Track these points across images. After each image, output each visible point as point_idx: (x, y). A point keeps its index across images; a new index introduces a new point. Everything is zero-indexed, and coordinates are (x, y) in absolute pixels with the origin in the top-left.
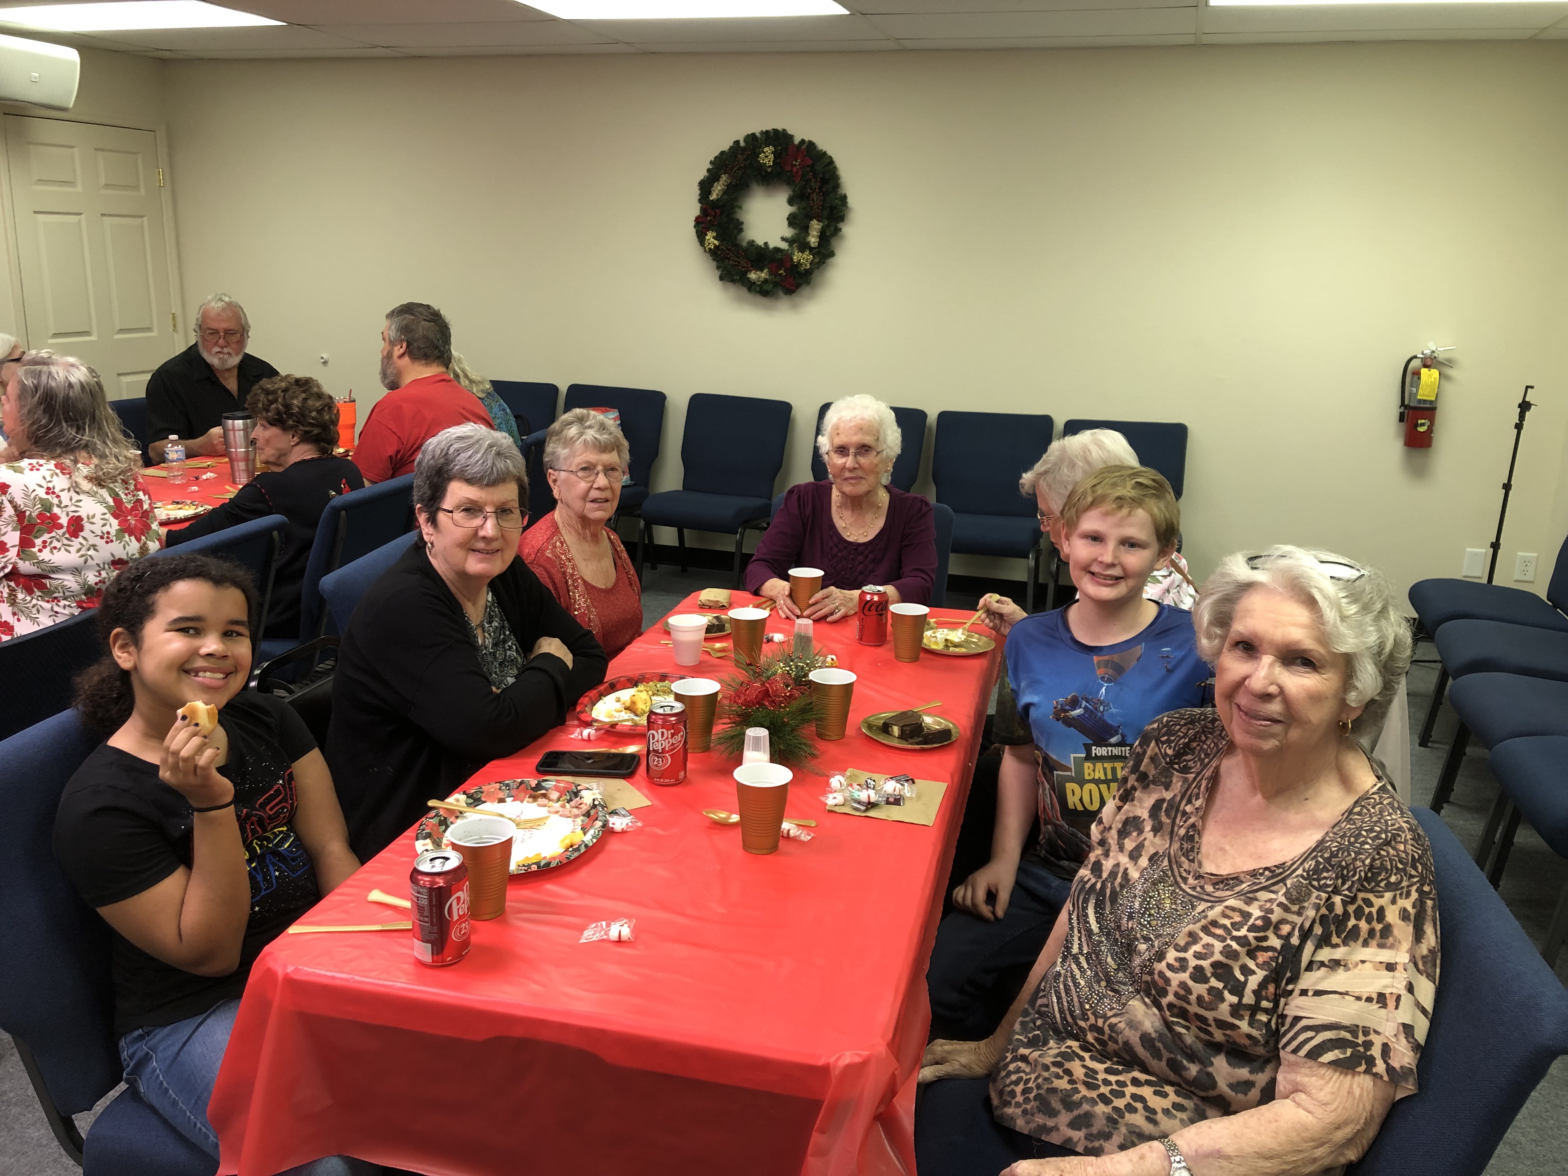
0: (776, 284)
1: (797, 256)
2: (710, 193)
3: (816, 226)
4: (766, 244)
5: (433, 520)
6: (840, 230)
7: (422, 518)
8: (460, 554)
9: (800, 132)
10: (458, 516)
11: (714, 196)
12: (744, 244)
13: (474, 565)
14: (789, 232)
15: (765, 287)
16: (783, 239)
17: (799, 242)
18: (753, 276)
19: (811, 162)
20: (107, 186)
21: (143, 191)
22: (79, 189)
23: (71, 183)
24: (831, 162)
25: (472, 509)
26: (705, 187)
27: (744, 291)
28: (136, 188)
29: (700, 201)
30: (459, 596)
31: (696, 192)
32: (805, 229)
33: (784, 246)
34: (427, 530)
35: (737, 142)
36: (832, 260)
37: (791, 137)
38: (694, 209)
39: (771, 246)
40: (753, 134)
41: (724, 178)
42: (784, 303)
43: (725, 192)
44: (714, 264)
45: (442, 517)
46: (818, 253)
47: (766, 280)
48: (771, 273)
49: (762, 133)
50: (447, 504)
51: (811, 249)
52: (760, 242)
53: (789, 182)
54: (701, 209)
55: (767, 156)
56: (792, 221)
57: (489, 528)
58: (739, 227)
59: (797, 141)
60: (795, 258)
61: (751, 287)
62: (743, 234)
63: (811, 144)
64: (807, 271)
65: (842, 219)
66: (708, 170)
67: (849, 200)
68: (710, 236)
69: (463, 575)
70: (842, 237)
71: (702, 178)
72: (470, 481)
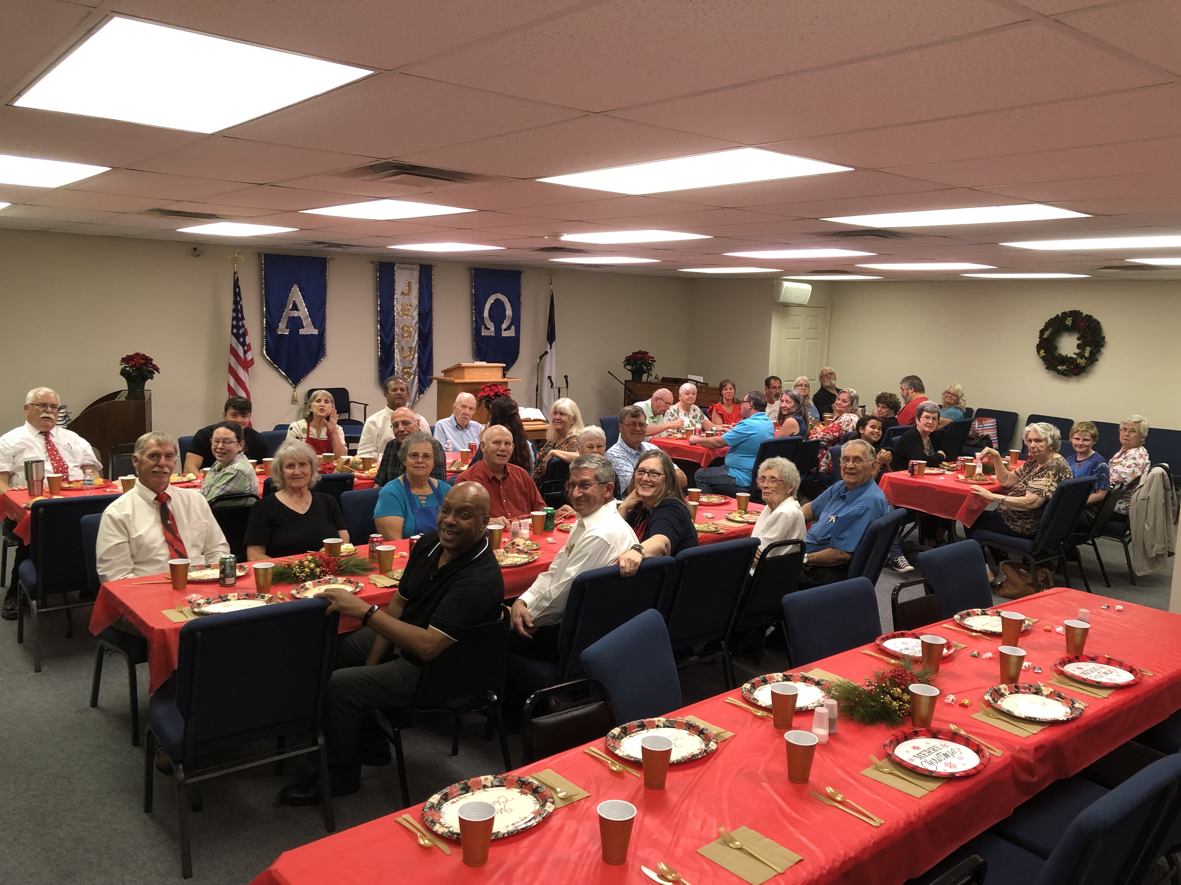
0: (1069, 371)
1: (1079, 361)
2: (1044, 335)
3: (1088, 350)
4: (1066, 355)
5: (919, 420)
6: (1100, 351)
7: (917, 420)
8: (924, 427)
9: (1085, 312)
10: (925, 419)
11: (1045, 336)
12: (1057, 355)
13: (927, 429)
14: (1077, 351)
15: (1065, 373)
16: (1074, 353)
17: (1081, 355)
18: (1059, 368)
19: (1088, 324)
20: (809, 328)
21: (820, 330)
22: (801, 330)
23: (799, 328)
24: (1099, 323)
25: (927, 417)
26: (1042, 332)
27: (1056, 374)
28: (818, 329)
29: (1039, 338)
30: (922, 437)
31: (1038, 334)
32: (1084, 350)
33: (1075, 356)
34: (917, 422)
35: (1058, 315)
36: (1098, 362)
37: (1082, 313)
38: (1037, 341)
39: (1069, 356)
40: (1065, 312)
41: (1050, 330)
42: (1074, 379)
43: (1050, 335)
44: (1044, 363)
45: (921, 419)
46: (1089, 360)
47: (1065, 370)
48: (1067, 367)
49: (1069, 311)
50: (922, 416)
51: (1086, 358)
52: (1064, 354)
53: (1078, 332)
54: (1040, 341)
55: (1069, 322)
56: (1079, 346)
57: (931, 422)
58: (1055, 348)
59: (1084, 315)
60: (1078, 362)
61: (1059, 372)
62: (1057, 351)
63: (1090, 316)
64: (1083, 366)
65: (1102, 346)
66: (1045, 326)
67: (1106, 339)
68: (1042, 351)
69: (924, 431)
70: (1102, 353)
71: (1041, 329)
72: (928, 412)
